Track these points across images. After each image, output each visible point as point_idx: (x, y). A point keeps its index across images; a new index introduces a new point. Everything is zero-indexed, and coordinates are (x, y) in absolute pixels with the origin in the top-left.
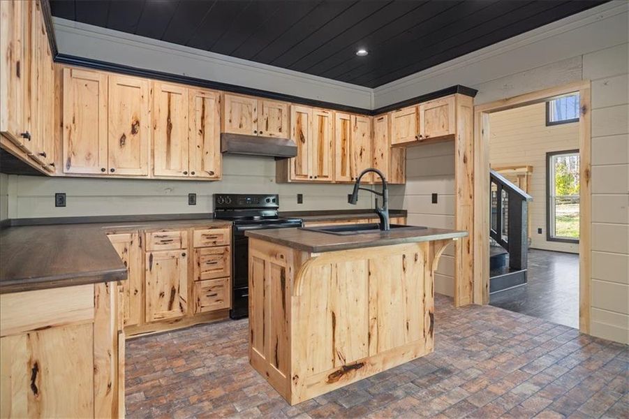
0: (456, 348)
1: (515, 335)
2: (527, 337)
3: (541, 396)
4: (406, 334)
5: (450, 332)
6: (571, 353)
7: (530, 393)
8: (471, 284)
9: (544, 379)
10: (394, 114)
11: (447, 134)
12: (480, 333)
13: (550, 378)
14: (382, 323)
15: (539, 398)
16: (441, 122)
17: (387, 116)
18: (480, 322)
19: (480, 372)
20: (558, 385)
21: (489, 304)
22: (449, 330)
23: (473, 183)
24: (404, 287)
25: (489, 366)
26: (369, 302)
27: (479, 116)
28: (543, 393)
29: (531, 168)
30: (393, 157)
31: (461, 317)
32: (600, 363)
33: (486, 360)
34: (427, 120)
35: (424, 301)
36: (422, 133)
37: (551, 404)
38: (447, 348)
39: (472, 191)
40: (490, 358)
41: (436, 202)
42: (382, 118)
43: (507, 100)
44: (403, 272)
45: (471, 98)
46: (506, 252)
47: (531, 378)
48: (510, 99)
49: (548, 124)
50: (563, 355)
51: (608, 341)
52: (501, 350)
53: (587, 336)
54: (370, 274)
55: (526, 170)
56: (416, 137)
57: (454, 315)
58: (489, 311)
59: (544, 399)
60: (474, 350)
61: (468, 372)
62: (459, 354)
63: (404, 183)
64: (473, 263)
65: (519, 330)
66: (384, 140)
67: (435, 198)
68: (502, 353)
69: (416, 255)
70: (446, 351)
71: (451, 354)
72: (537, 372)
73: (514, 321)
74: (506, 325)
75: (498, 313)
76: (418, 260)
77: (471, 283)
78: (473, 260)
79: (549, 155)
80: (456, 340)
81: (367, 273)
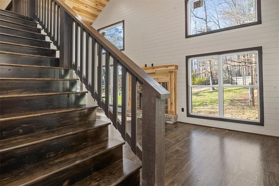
29: (177, 67)
49: (187, 36)
55: (173, 68)
79: (188, 58)
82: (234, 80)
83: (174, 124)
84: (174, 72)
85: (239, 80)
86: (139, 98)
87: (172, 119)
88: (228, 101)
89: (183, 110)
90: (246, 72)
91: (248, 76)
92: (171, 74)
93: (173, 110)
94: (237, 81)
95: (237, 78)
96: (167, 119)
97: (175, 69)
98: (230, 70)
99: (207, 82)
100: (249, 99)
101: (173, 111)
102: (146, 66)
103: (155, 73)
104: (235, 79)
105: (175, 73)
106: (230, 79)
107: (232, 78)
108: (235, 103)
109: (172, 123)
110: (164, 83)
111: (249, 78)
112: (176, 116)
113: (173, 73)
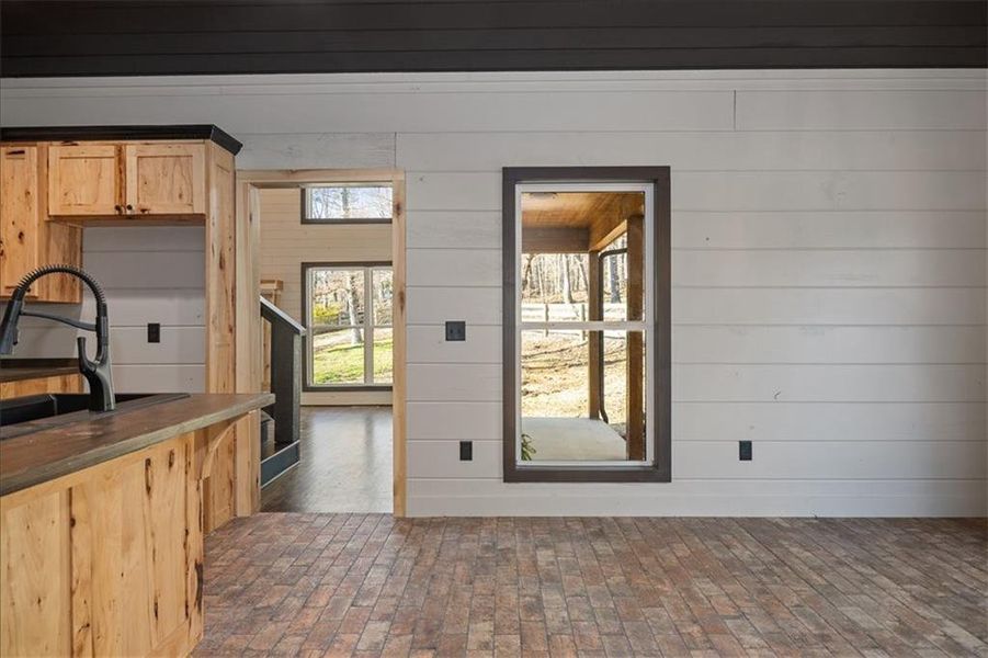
0: (243, 613)
1: (321, 551)
2: (339, 547)
3: (398, 636)
4: (152, 628)
5: (218, 585)
6: (398, 552)
7: (381, 637)
8: (232, 484)
9: (388, 605)
10: (56, 150)
11: (187, 211)
12: (270, 567)
13: (394, 601)
14: (102, 630)
15: (397, 640)
16: (177, 187)
17: (35, 149)
18: (261, 547)
19: (298, 639)
20: (408, 606)
21: (262, 511)
22: (213, 583)
23: (234, 305)
24: (148, 528)
25: (309, 622)
26: (72, 593)
27: (246, 191)
28: (397, 628)
29: (281, 284)
30: (52, 242)
31: (225, 549)
32: (433, 552)
33: (298, 613)
34: (144, 177)
35: (185, 544)
36: (131, 200)
37: (413, 641)
38: (224, 620)
39: (232, 319)
40: (304, 607)
41: (158, 341)
42: (22, 152)
43: (293, 172)
44: (146, 498)
45: (230, 154)
46: (269, 417)
47: (372, 612)
48: (297, 171)
49: (304, 221)
50: (391, 559)
51: (427, 519)
52: (313, 584)
53: (404, 519)
54: (73, 522)
55: (275, 286)
56: (118, 208)
57: (212, 549)
58: (267, 522)
59: (402, 638)
60: (273, 602)
61: (282, 647)
62: (251, 623)
63: (78, 301)
64: (235, 445)
65: (322, 541)
66: (28, 203)
67: (154, 333)
68: (317, 587)
69: (172, 454)
70: (226, 625)
71: (237, 628)
72: (375, 599)
73: (310, 527)
74: (300, 539)
75: (282, 522)
76: (175, 465)
77: (231, 482)
78: (235, 440)
79: (305, 266)
80: (233, 596)
81: (66, 524)
99: (342, 319)
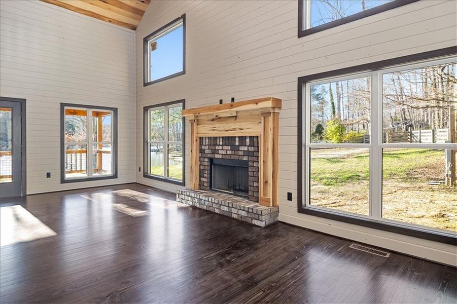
79: (302, 81)
82: (415, 135)
83: (267, 227)
84: (272, 114)
85: (425, 136)
86: (209, 168)
87: (263, 217)
88: (401, 174)
89: (290, 197)
90: (440, 120)
91: (443, 128)
92: (266, 118)
93: (270, 196)
94: (422, 138)
95: (422, 131)
96: (253, 216)
97: (273, 108)
98: (408, 118)
99: (366, 138)
100: (444, 171)
101: (269, 199)
102: (221, 102)
103: (236, 116)
104: (418, 133)
105: (274, 116)
106: (408, 134)
107: (411, 131)
108: (415, 178)
109: (263, 224)
110: (254, 137)
111: (444, 132)
112: (275, 209)
113: (270, 115)
